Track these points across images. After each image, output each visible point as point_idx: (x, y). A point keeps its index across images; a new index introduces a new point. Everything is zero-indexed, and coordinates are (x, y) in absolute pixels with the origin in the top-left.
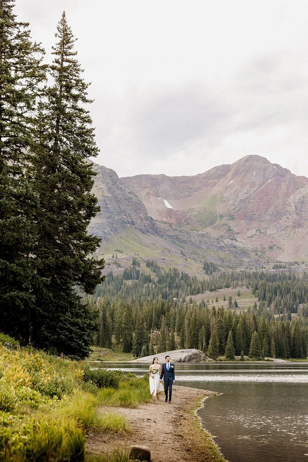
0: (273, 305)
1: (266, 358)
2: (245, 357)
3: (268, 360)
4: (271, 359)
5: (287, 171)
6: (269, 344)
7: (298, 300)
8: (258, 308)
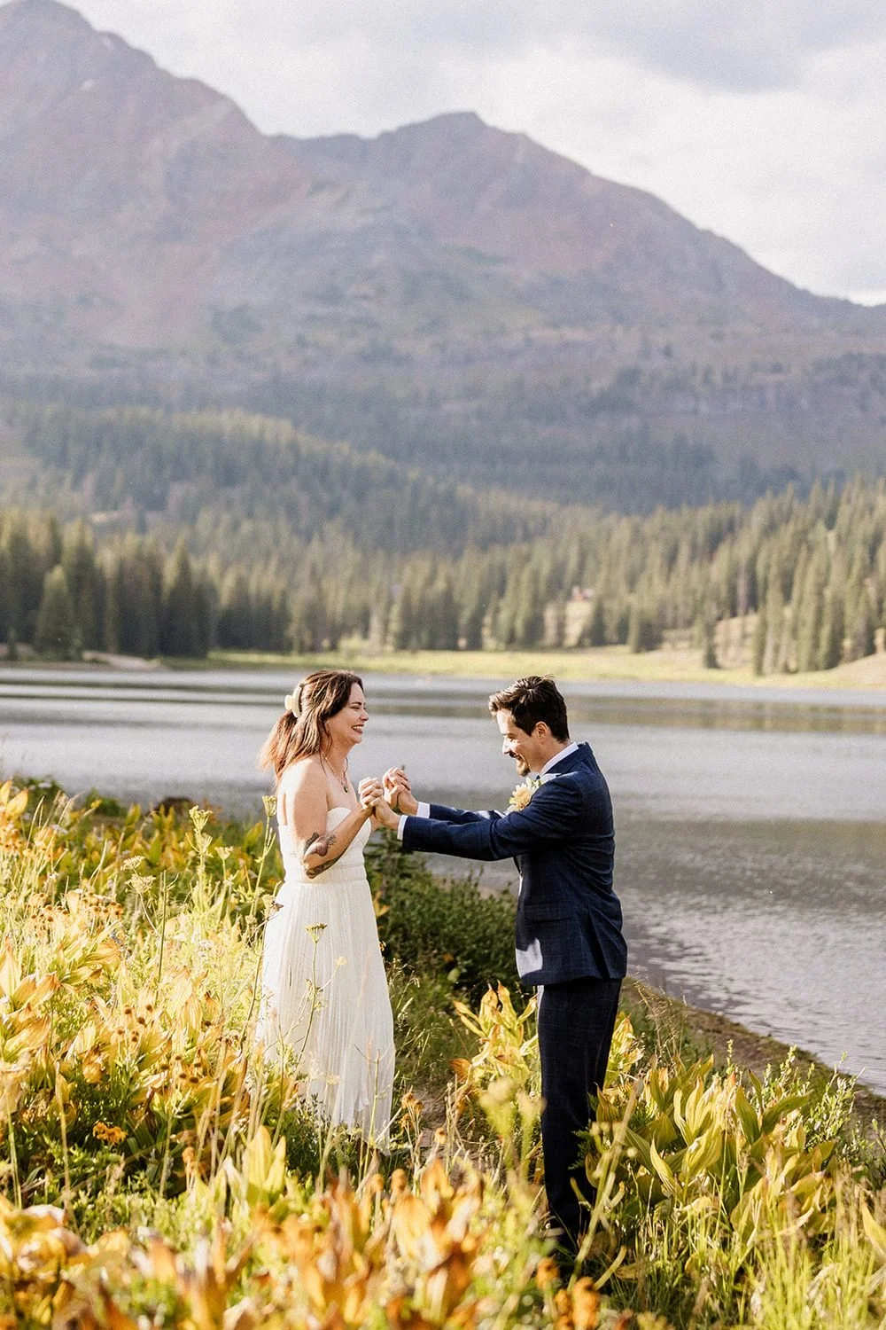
0: (89, 483)
1: (88, 655)
2: (23, 649)
3: (94, 661)
4: (103, 657)
5: (144, 58)
6: (99, 609)
7: (168, 472)
8: (41, 491)
